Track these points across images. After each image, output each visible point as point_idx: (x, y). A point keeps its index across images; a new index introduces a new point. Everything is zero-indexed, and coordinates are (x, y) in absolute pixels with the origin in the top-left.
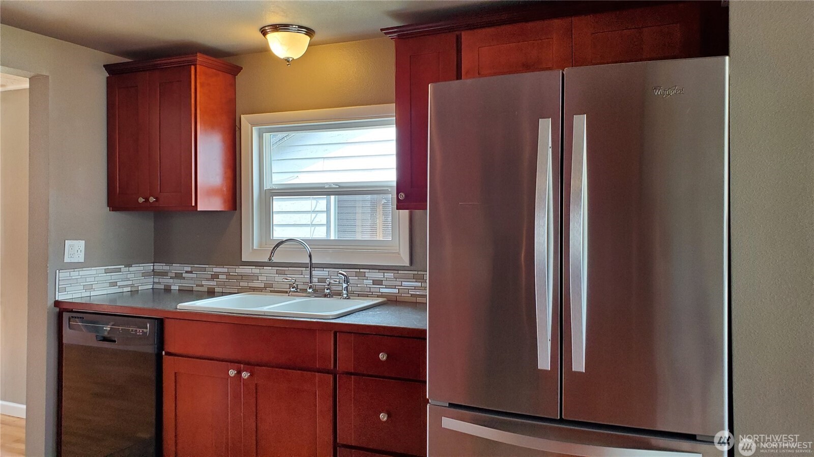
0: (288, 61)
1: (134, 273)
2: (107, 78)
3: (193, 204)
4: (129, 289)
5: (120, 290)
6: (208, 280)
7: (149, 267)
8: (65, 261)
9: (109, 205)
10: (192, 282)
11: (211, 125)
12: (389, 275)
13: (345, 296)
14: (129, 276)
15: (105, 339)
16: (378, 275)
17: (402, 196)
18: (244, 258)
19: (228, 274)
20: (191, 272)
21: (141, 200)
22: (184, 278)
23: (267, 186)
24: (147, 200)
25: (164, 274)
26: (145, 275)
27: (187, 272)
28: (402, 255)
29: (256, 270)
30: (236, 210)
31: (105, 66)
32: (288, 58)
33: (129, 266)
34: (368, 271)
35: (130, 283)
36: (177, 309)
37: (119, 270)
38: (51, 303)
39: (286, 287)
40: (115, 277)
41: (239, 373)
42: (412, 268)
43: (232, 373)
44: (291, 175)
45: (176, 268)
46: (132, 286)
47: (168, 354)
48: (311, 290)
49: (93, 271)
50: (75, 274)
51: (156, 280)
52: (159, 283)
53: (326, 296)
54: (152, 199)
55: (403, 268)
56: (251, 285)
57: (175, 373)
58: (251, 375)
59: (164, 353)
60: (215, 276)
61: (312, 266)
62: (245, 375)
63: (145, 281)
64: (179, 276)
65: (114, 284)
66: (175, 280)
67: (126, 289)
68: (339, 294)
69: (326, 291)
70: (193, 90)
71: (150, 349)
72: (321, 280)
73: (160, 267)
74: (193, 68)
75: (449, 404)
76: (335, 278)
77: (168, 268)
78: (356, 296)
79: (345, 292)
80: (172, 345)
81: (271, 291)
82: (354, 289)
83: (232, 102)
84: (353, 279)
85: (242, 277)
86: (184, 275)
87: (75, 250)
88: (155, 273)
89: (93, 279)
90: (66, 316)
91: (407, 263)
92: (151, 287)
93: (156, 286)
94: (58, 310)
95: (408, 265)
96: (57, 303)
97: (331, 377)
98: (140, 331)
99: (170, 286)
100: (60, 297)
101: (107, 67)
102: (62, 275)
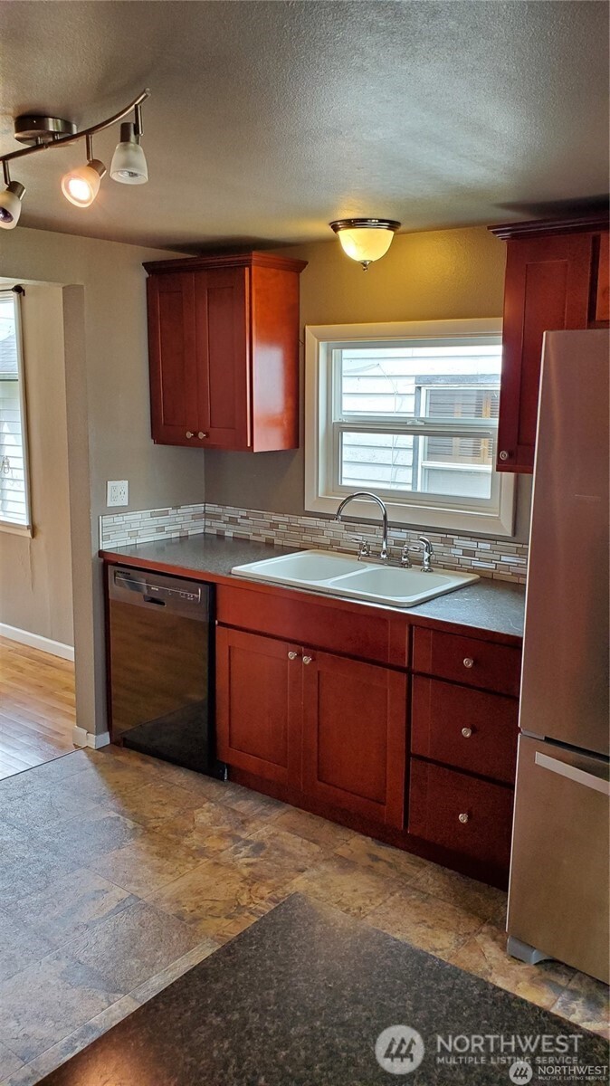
0: (365, 265)
1: (183, 515)
2: (147, 279)
3: (249, 445)
4: (178, 535)
5: (168, 536)
6: (266, 528)
7: (200, 507)
8: (108, 505)
9: (153, 437)
10: (249, 529)
11: (270, 339)
12: (485, 546)
13: (426, 568)
14: (177, 519)
15: (153, 601)
16: (470, 544)
17: (504, 456)
18: (307, 508)
19: (289, 524)
20: (246, 518)
21: (189, 435)
22: (239, 524)
23: (335, 418)
24: (196, 435)
25: (217, 517)
26: (194, 517)
27: (242, 517)
28: (502, 521)
29: (321, 523)
30: (298, 447)
31: (143, 264)
32: (365, 261)
33: (177, 507)
34: (457, 537)
35: (179, 527)
36: (230, 573)
37: (166, 513)
38: (95, 552)
39: (355, 547)
40: (162, 521)
41: (300, 655)
42: (515, 539)
43: (292, 655)
44: (370, 362)
45: (230, 511)
46: (180, 530)
47: (221, 624)
48: (384, 556)
49: (137, 515)
50: (118, 519)
51: (208, 523)
52: (211, 527)
53: (403, 565)
54: (202, 435)
55: (504, 539)
56: (316, 539)
57: (230, 647)
58: (313, 660)
59: (217, 622)
60: (274, 526)
61: (385, 524)
62: (306, 660)
63: (196, 524)
64: (233, 521)
65: (161, 529)
66: (230, 526)
67: (174, 535)
68: (421, 563)
69: (403, 559)
70: (247, 300)
71: (203, 617)
72: (399, 543)
73: (211, 508)
74: (247, 269)
75: (546, 737)
76: (416, 543)
77: (220, 510)
78: (440, 568)
79: (426, 563)
80: (225, 615)
81: (339, 551)
82: (438, 558)
83: (295, 309)
84: (437, 546)
85: (305, 529)
86: (239, 521)
87: (118, 492)
88: (206, 515)
89: (138, 525)
90: (111, 569)
91: (508, 532)
92: (202, 531)
93: (207, 531)
94: (102, 560)
95: (510, 535)
96: (101, 553)
97: (404, 678)
98: (191, 596)
99: (224, 532)
100: (105, 546)
101: (147, 265)
102: (106, 521)
